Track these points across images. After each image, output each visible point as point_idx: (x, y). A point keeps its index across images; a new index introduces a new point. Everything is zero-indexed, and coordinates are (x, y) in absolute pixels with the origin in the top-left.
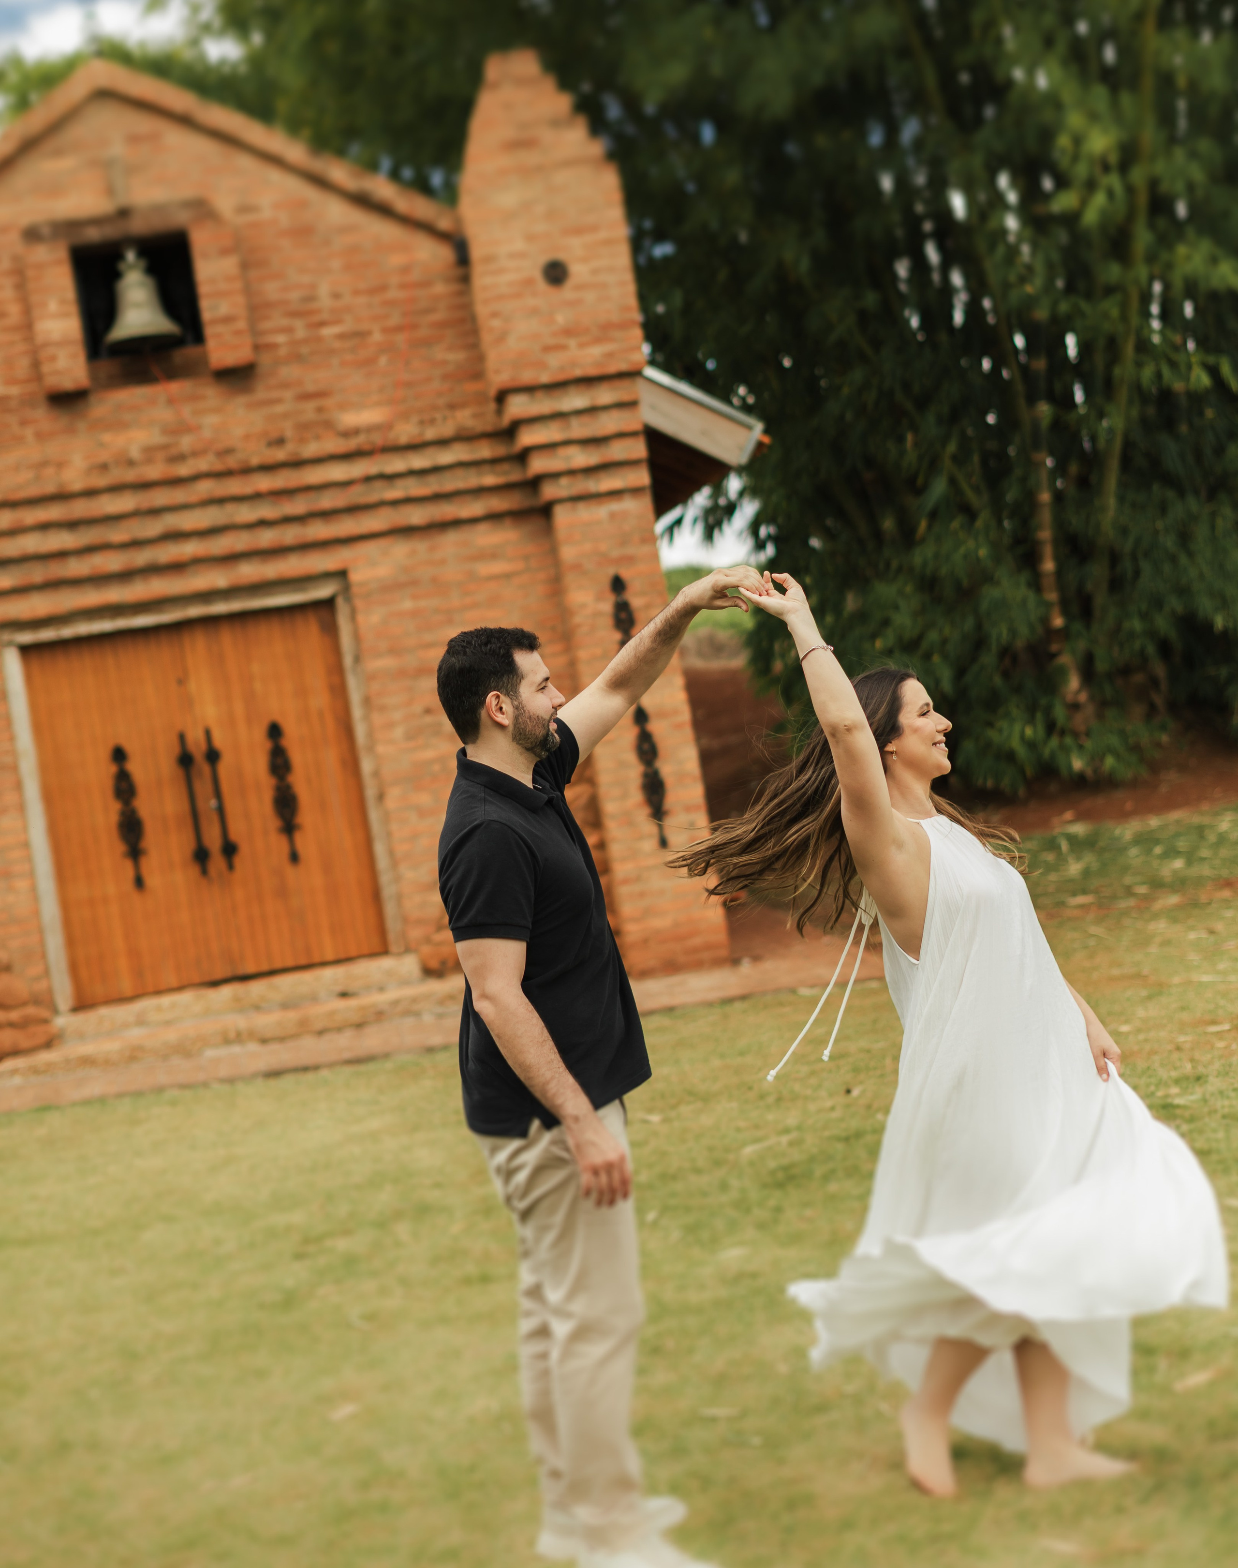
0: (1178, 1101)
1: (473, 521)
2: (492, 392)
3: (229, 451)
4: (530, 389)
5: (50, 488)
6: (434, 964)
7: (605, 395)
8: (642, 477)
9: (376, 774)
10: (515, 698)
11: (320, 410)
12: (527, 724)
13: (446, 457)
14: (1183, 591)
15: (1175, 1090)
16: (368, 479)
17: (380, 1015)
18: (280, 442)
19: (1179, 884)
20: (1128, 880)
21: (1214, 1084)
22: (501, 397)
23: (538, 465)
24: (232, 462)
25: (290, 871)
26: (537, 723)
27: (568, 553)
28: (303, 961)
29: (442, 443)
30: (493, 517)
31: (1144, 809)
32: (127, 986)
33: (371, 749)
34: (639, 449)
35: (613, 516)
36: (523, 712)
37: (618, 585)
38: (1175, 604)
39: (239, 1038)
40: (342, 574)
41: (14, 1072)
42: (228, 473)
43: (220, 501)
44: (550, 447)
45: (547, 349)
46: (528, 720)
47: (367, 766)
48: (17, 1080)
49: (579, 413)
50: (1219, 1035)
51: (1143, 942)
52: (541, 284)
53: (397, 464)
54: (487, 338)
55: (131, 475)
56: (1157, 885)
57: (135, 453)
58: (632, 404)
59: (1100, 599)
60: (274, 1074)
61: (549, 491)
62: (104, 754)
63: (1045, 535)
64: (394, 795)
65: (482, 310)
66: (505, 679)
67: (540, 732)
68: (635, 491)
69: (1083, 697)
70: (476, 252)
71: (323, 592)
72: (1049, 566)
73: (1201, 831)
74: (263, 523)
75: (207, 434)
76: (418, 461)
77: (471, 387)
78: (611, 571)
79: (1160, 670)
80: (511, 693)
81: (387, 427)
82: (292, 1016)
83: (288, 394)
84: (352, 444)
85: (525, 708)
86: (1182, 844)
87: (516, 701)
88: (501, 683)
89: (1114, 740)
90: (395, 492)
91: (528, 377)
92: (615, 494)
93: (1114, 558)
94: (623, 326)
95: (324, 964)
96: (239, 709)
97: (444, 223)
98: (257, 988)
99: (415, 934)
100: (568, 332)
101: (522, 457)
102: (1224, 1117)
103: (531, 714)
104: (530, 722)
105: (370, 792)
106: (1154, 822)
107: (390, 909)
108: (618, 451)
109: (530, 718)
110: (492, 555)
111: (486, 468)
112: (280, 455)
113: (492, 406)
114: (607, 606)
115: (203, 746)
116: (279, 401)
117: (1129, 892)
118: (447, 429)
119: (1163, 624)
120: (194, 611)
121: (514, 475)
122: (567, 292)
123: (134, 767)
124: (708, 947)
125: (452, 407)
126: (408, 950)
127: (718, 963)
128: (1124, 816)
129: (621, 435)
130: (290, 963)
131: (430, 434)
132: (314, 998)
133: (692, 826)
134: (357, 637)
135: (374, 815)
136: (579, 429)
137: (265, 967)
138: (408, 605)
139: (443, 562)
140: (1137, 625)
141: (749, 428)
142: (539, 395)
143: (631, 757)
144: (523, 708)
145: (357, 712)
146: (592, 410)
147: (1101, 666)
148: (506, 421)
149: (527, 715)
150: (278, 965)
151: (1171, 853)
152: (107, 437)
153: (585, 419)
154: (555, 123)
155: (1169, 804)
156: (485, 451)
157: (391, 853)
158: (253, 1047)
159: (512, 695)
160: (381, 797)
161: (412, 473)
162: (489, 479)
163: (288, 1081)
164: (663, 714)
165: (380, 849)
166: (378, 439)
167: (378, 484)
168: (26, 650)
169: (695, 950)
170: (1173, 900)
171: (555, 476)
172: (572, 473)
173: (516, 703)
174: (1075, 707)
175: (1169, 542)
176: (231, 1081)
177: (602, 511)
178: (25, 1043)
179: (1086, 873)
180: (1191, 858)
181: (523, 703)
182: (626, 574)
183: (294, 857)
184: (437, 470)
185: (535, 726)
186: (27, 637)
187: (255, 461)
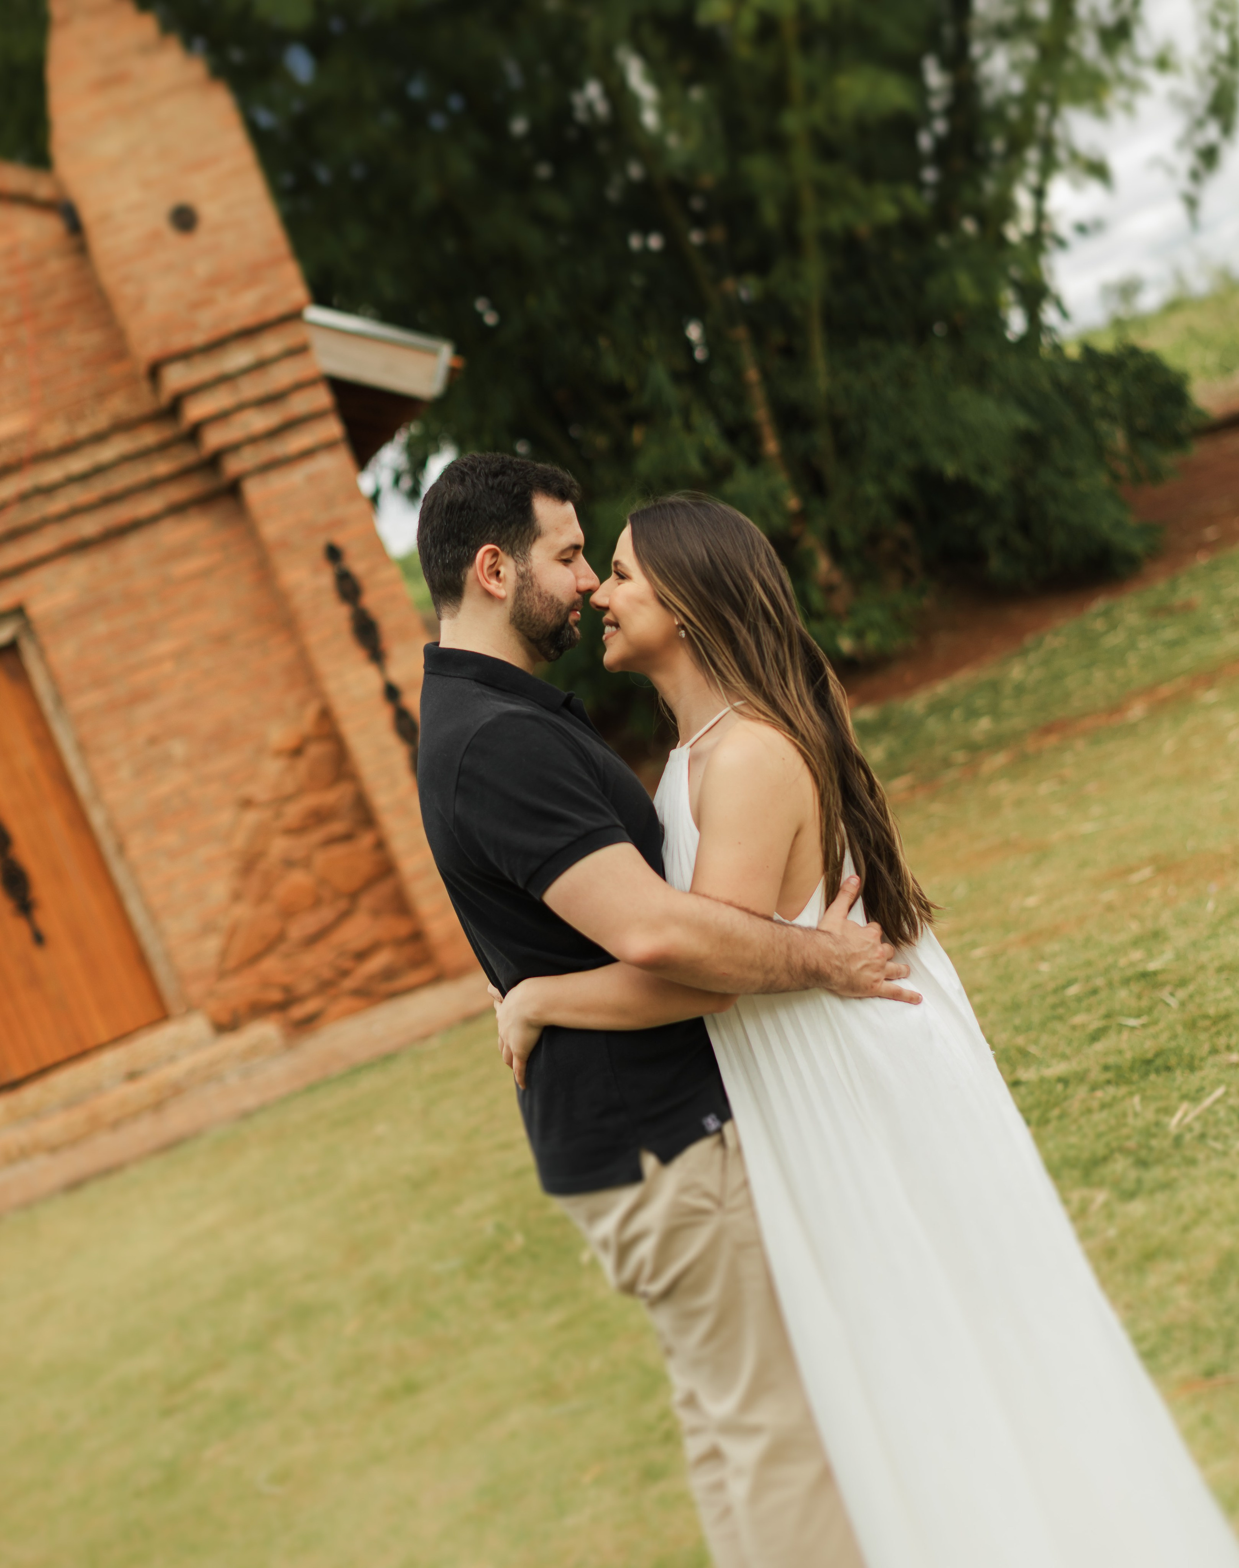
0: (1152, 966)
1: (153, 520)
2: (142, 368)
4: (186, 355)
6: (225, 1017)
7: (271, 345)
8: (333, 428)
9: (111, 824)
10: (522, 561)
12: (535, 603)
13: (107, 453)
14: (913, 444)
15: (1137, 955)
16: (23, 497)
17: (177, 1090)
19: (996, 742)
20: (939, 751)
21: (1180, 937)
22: (154, 372)
23: (214, 438)
25: (39, 957)
26: (548, 605)
27: (270, 530)
28: (75, 1049)
29: (99, 438)
30: (177, 510)
31: (927, 677)
33: (97, 795)
34: (322, 398)
35: (310, 479)
36: (530, 585)
37: (333, 553)
38: (907, 459)
39: (24, 1153)
40: (19, 610)
44: (222, 417)
45: (195, 306)
46: (536, 598)
47: (97, 818)
49: (246, 371)
50: (1148, 882)
51: (993, 808)
52: (171, 235)
53: (52, 473)
54: (122, 309)
56: (975, 749)
58: (300, 350)
59: (831, 469)
60: (74, 1186)
61: (233, 466)
63: (761, 414)
64: (136, 845)
65: (109, 278)
66: (512, 530)
67: (550, 619)
68: (329, 446)
69: (836, 577)
70: (88, 213)
71: (2, 635)
72: (771, 446)
73: (994, 687)
76: (77, 464)
77: (117, 370)
78: (323, 540)
79: (903, 530)
80: (518, 553)
81: (31, 433)
82: (78, 1116)
85: (534, 580)
86: (980, 702)
87: (522, 566)
88: (504, 537)
89: (877, 615)
90: (59, 504)
91: (179, 341)
92: (307, 454)
93: (837, 425)
94: (273, 262)
95: (100, 1047)
97: (43, 189)
98: (30, 1094)
99: (196, 990)
100: (216, 281)
101: (194, 434)
102: (1220, 970)
103: (543, 589)
104: (539, 601)
105: (108, 845)
106: (942, 688)
107: (161, 971)
108: (300, 404)
109: (540, 595)
110: (184, 551)
111: (155, 456)
113: (145, 387)
114: (326, 579)
117: (947, 763)
118: (100, 421)
119: (898, 483)
121: (186, 457)
122: (202, 237)
125: (101, 396)
126: (191, 1008)
128: (907, 689)
129: (300, 386)
130: (60, 1055)
132: (98, 1089)
134: (53, 678)
135: (119, 871)
136: (251, 388)
137: (33, 1067)
138: (102, 628)
139: (130, 572)
140: (871, 490)
141: (434, 353)
142: (197, 360)
143: (391, 740)
144: (531, 578)
145: (72, 760)
146: (261, 365)
147: (847, 539)
148: (165, 397)
149: (535, 590)
150: (48, 1060)
151: (972, 714)
153: (254, 377)
154: (145, 50)
155: (950, 667)
156: (149, 437)
157: (148, 907)
158: (41, 1161)
159: (518, 556)
160: (121, 848)
161: (73, 479)
162: (162, 467)
163: (93, 1192)
165: (134, 907)
166: (24, 449)
167: (37, 500)
170: (1000, 759)
171: (234, 448)
172: (254, 440)
173: (522, 569)
174: (829, 589)
175: (891, 393)
176: (27, 1205)
177: (296, 476)
179: (892, 756)
180: (995, 712)
181: (533, 571)
182: (341, 539)
183: (39, 939)
184: (99, 471)
185: (545, 610)
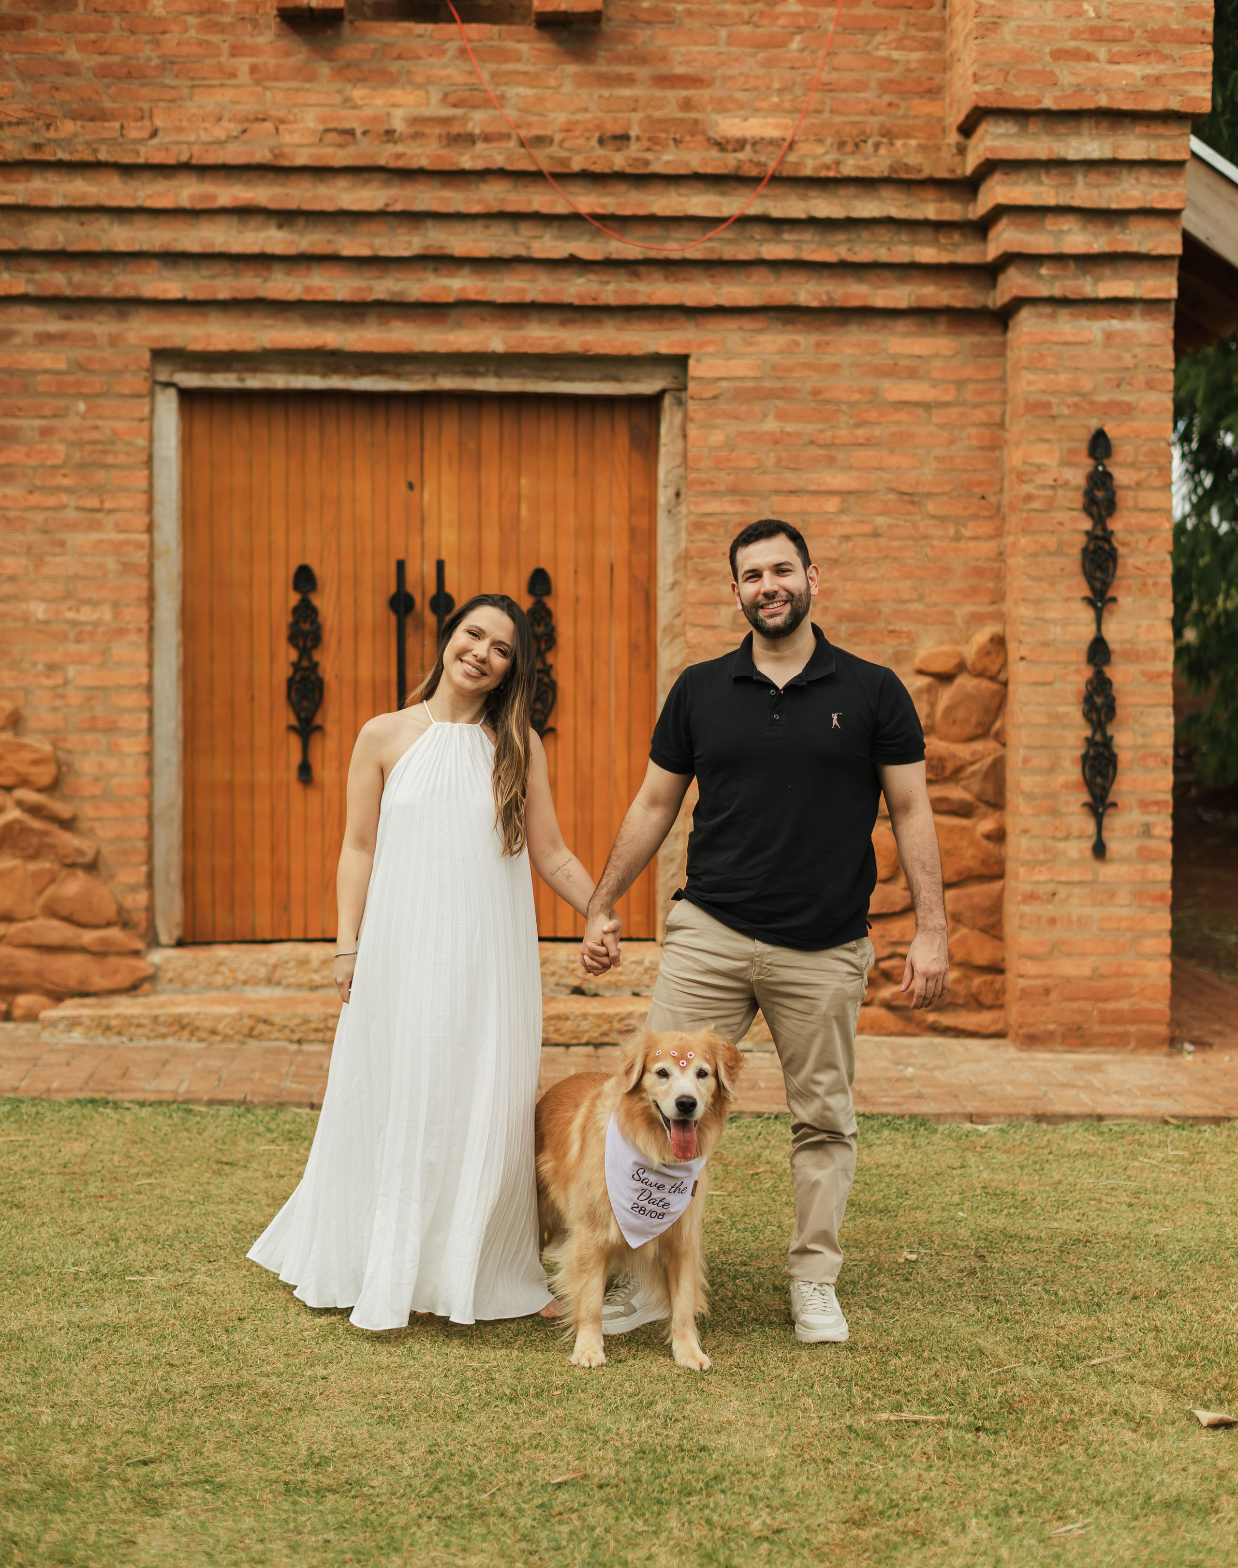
1: (893, 314)
2: (958, 113)
3: (541, 141)
4: (1021, 115)
5: (262, 155)
7: (1136, 144)
8: (1167, 285)
11: (687, 105)
13: (867, 206)
16: (744, 221)
18: (622, 139)
22: (971, 122)
23: (1007, 239)
24: (543, 160)
29: (867, 184)
30: (922, 314)
32: (263, 923)
34: (1170, 239)
35: (1109, 336)
37: (1100, 445)
40: (680, 361)
41: (74, 1023)
42: (535, 176)
43: (516, 218)
45: (1058, 55)
48: (77, 1036)
49: (1090, 165)
53: (792, 205)
55: (385, 155)
57: (398, 124)
61: (1014, 285)
62: (284, 574)
68: (1151, 305)
71: (647, 387)
74: (573, 263)
75: (511, 113)
76: (825, 206)
77: (922, 109)
78: (1094, 424)
81: (786, 146)
83: (643, 72)
84: (729, 162)
90: (782, 248)
91: (1023, 94)
92: (1122, 305)
94: (1183, 39)
96: (492, 539)
100: (1097, 34)
101: (985, 222)
110: (910, 370)
111: (927, 234)
112: (619, 161)
113: (953, 138)
114: (1077, 476)
115: (431, 590)
116: (630, 80)
118: (877, 164)
120: (447, 383)
121: (965, 252)
123: (323, 602)
124: (1138, 1016)
127: (1147, 1043)
129: (1147, 213)
131: (850, 167)
133: (1147, 831)
136: (1084, 191)
138: (771, 425)
139: (834, 368)
142: (1034, 126)
143: (1075, 712)
146: (1109, 165)
148: (971, 162)
152: (358, 93)
153: (1097, 177)
161: (812, 222)
164: (1132, 656)
166: (769, 162)
167: (758, 231)
168: (187, 397)
169: (1119, 1018)
172: (1059, 259)
177: (1096, 328)
178: (99, 982)
182: (1114, 429)
184: (848, 224)
186: (193, 380)
187: (577, 165)
